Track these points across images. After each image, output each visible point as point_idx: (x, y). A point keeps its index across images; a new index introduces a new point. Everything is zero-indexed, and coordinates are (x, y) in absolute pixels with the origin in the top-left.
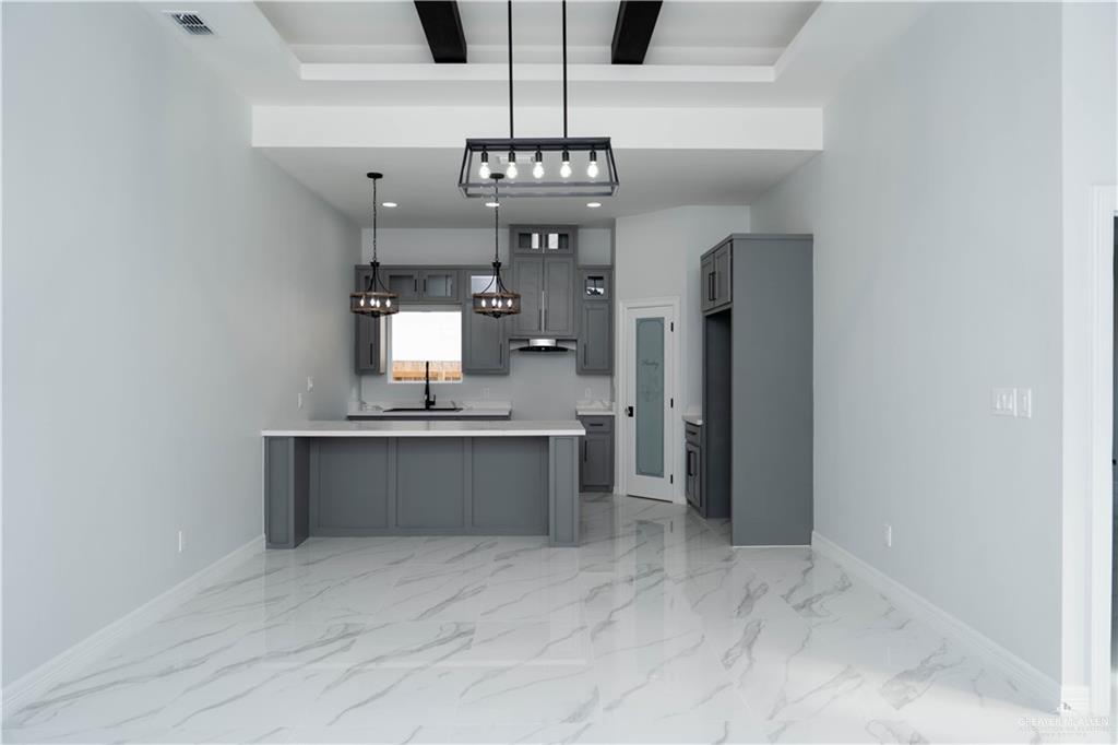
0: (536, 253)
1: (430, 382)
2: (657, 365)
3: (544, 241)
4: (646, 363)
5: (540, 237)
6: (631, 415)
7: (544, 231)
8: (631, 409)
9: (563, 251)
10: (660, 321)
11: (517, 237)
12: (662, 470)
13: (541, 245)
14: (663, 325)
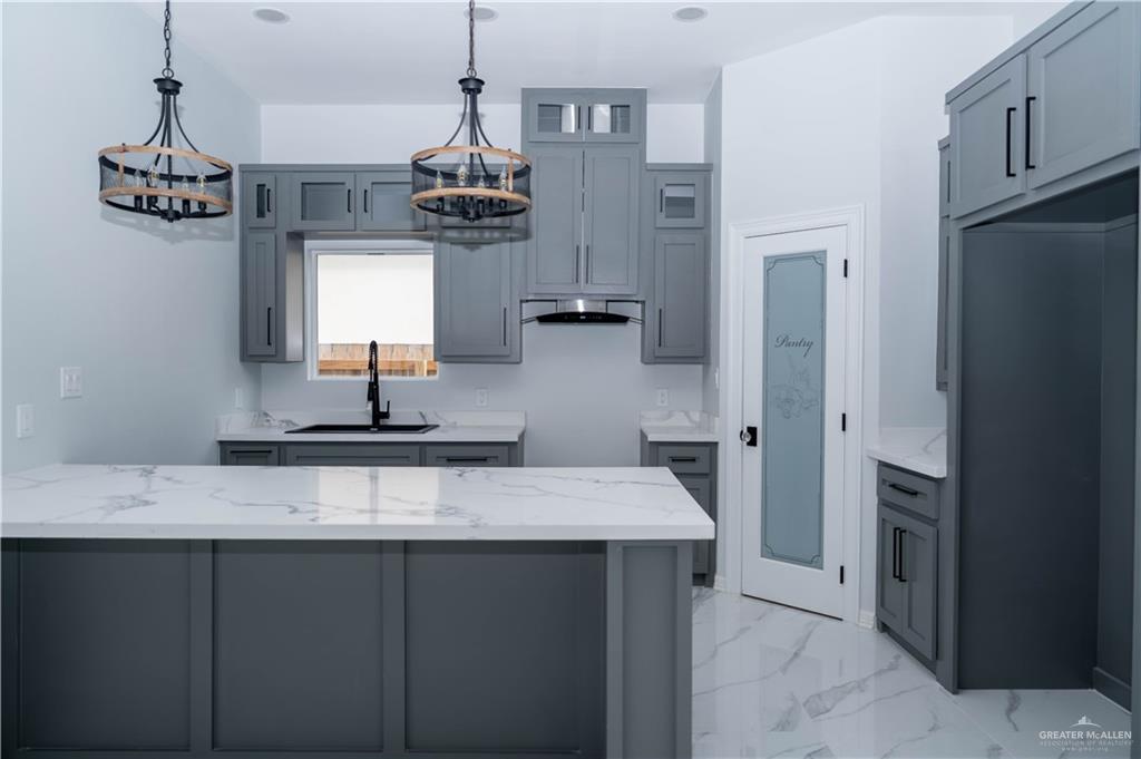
0: (570, 143)
1: (380, 378)
2: (810, 345)
3: (586, 117)
4: (785, 342)
5: (579, 110)
6: (753, 443)
7: (586, 99)
8: (752, 431)
9: (620, 136)
10: (818, 259)
11: (535, 110)
12: (820, 554)
13: (579, 126)
14: (823, 266)
